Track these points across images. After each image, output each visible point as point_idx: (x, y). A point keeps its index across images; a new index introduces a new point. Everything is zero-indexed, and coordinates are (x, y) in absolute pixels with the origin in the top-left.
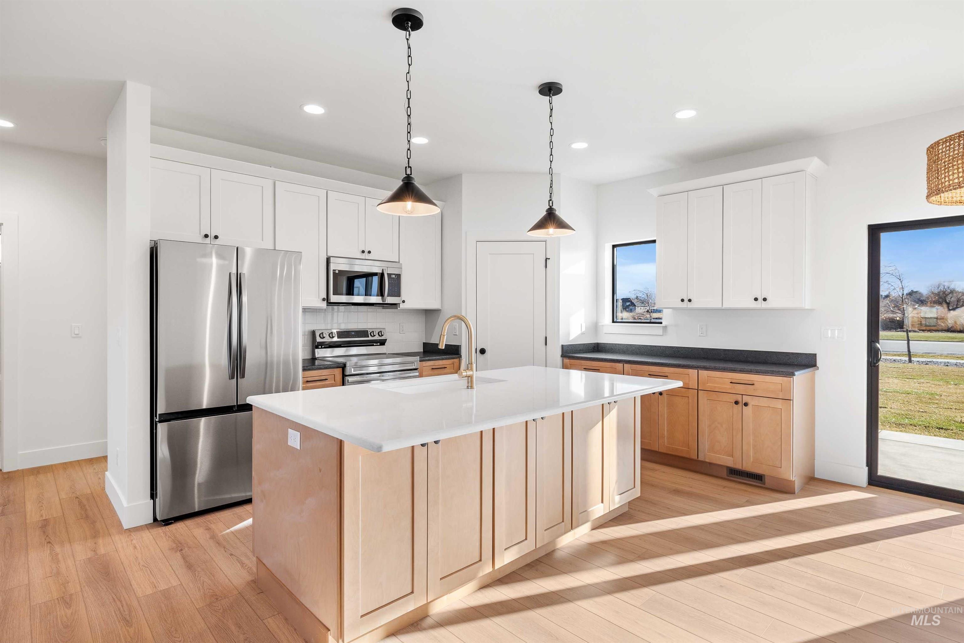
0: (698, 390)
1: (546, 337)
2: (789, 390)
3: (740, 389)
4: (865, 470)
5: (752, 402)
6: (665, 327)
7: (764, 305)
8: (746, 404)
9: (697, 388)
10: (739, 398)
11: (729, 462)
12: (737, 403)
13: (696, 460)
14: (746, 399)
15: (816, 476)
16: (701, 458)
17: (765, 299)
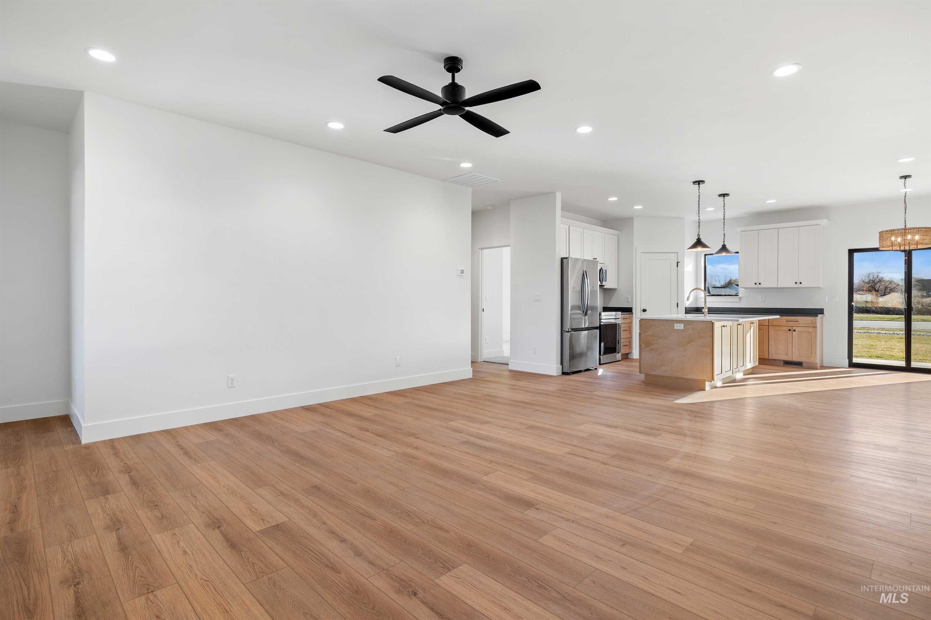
0: (769, 326)
1: (678, 303)
2: (815, 323)
3: (791, 324)
4: (847, 361)
5: (797, 329)
6: (740, 298)
7: (800, 286)
8: (794, 331)
9: (768, 325)
10: (791, 328)
11: (786, 358)
12: (790, 330)
13: (768, 359)
14: (794, 328)
15: (824, 366)
16: (770, 358)
17: (801, 283)
